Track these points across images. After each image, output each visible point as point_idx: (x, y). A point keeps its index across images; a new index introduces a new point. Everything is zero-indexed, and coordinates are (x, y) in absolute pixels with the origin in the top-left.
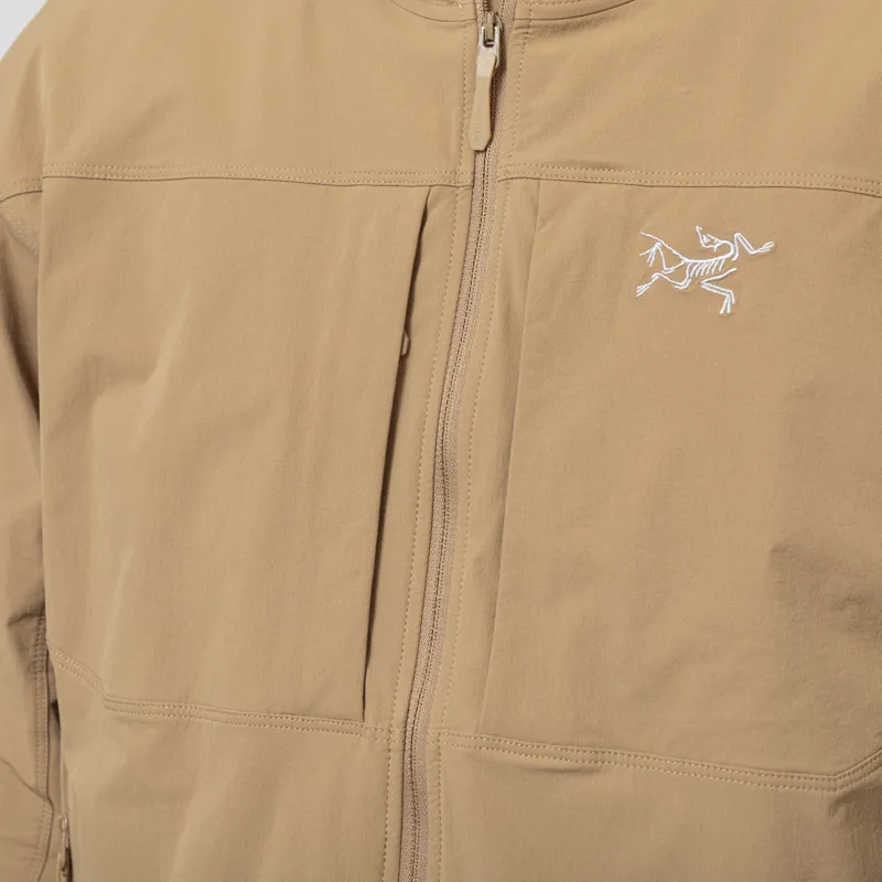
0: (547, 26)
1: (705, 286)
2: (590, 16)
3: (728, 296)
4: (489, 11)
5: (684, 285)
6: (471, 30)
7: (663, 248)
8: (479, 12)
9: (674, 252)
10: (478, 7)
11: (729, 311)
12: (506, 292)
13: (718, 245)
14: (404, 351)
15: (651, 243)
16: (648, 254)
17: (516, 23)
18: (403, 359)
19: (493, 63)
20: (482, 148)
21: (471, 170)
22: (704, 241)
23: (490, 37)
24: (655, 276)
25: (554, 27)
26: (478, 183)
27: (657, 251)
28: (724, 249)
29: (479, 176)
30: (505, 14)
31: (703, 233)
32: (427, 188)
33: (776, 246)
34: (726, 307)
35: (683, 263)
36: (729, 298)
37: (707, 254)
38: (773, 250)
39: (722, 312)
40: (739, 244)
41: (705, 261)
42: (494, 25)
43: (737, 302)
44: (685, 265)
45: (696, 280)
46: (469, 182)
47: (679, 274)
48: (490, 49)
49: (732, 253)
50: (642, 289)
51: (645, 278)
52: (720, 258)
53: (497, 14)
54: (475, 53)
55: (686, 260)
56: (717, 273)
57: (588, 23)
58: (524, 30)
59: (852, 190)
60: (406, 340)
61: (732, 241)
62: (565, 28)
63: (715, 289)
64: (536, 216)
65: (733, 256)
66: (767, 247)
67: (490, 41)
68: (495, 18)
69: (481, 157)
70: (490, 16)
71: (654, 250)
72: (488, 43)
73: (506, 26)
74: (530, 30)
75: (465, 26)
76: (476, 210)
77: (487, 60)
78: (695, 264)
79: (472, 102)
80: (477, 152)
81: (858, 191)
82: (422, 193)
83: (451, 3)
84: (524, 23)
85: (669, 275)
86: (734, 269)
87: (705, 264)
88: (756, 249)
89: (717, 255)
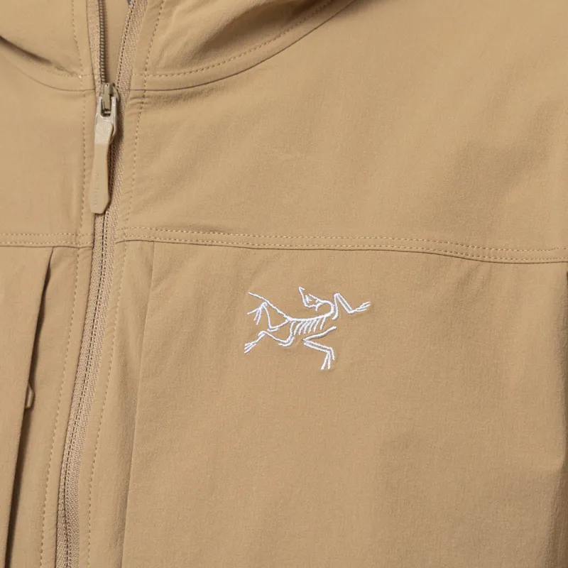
0: (160, 97)
1: (307, 343)
2: (200, 87)
3: (328, 352)
4: (106, 82)
5: (288, 342)
6: (90, 98)
7: (269, 307)
8: (97, 83)
9: (279, 311)
10: (96, 77)
11: (329, 368)
12: (123, 349)
13: (318, 305)
14: (29, 404)
15: (257, 303)
16: (255, 312)
17: (132, 94)
18: (28, 412)
19: (110, 132)
20: (101, 211)
21: (91, 231)
22: (306, 300)
23: (107, 107)
24: (262, 334)
25: (168, 97)
26: (98, 244)
27: (263, 309)
28: (325, 309)
29: (98, 237)
30: (122, 86)
31: (305, 293)
32: (50, 249)
33: (372, 306)
34: (327, 363)
35: (287, 321)
36: (329, 355)
37: (309, 313)
38: (370, 310)
39: (323, 368)
40: (339, 303)
41: (307, 320)
42: (111, 95)
43: (337, 359)
44: (289, 324)
45: (299, 338)
46: (89, 243)
47: (283, 333)
48: (107, 118)
49: (332, 312)
50: (250, 346)
51: (252, 336)
52: (320, 317)
53: (114, 85)
54: (94, 122)
55: (290, 319)
56: (318, 331)
57: (200, 93)
58: (140, 101)
59: (442, 252)
60: (31, 393)
61: (333, 302)
62: (177, 98)
63: (315, 346)
64: (150, 276)
65: (333, 315)
66: (363, 307)
67: (107, 110)
68: (111, 89)
69: (100, 219)
70: (107, 87)
71: (260, 309)
72: (105, 112)
73: (123, 96)
74: (145, 100)
75: (84, 96)
76: (96, 269)
77: (104, 128)
78: (298, 322)
79: (91, 167)
80: (97, 215)
81: (448, 253)
82: (45, 254)
83: (72, 74)
84: (138, 93)
85: (273, 333)
86: (334, 328)
87: (307, 323)
88: (354, 309)
89: (318, 314)
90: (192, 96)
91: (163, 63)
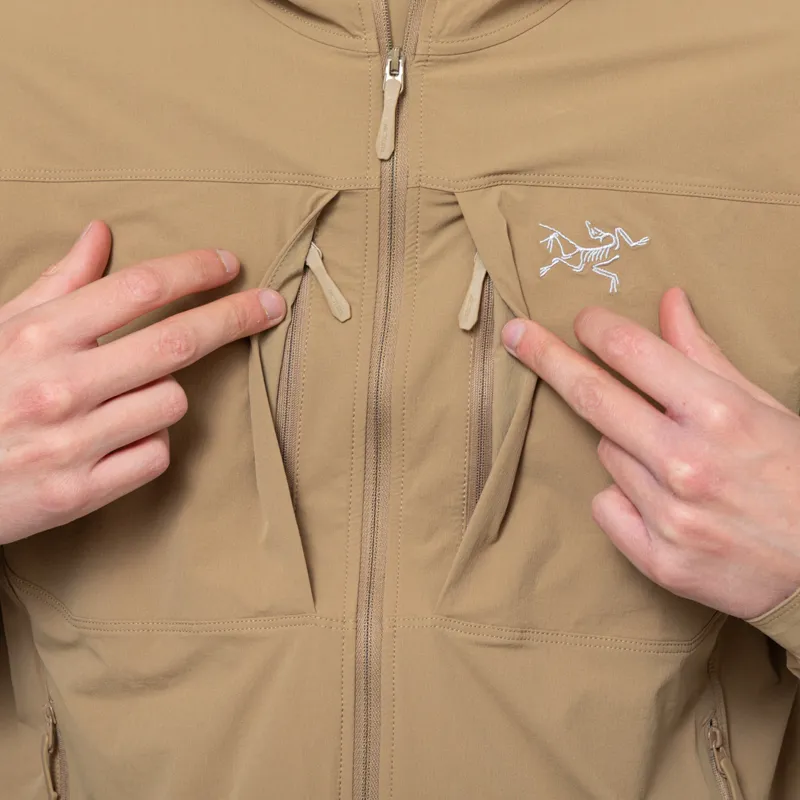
0: (442, 61)
1: (595, 269)
3: (613, 278)
5: (579, 268)
6: (375, 59)
7: (560, 237)
9: (570, 241)
11: (616, 290)
13: (603, 236)
15: (548, 233)
16: (546, 242)
17: (417, 58)
20: (387, 158)
21: (378, 175)
22: (592, 233)
23: (395, 68)
24: (555, 261)
27: (555, 239)
28: (607, 240)
30: (408, 50)
31: (592, 226)
33: (651, 240)
34: (613, 287)
35: (577, 251)
36: (614, 280)
37: (595, 243)
38: (649, 243)
39: (611, 291)
40: (620, 236)
41: (594, 249)
42: (399, 58)
43: (620, 283)
44: (579, 252)
45: (589, 265)
46: (376, 186)
47: (575, 260)
48: (395, 78)
49: (614, 243)
50: (545, 270)
51: (547, 262)
52: (605, 247)
53: (402, 50)
55: (581, 249)
56: (604, 259)
58: (423, 64)
61: (614, 234)
62: (455, 62)
63: (602, 272)
65: (615, 246)
66: (644, 241)
71: (551, 238)
72: (393, 72)
73: (408, 60)
74: (427, 64)
75: (369, 57)
78: (586, 251)
83: (355, 37)
85: (567, 260)
86: (617, 257)
87: (594, 251)
88: (634, 241)
89: (600, 245)
91: (446, 31)
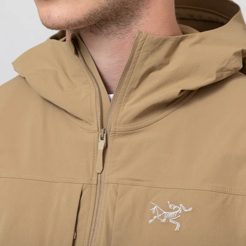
0: (121, 134)
1: (171, 221)
2: (134, 131)
3: (178, 224)
4: (102, 128)
5: (164, 220)
6: (97, 133)
7: (157, 208)
8: (99, 128)
9: (161, 210)
10: (99, 126)
11: (178, 230)
12: (107, 220)
13: (174, 208)
14: (75, 238)
15: (154, 206)
16: (153, 210)
17: (111, 133)
18: (74, 241)
19: (104, 145)
20: (100, 172)
21: (96, 179)
22: (170, 206)
23: (103, 137)
24: (155, 217)
25: (123, 134)
26: (99, 183)
27: (155, 209)
28: (177, 209)
29: (99, 181)
30: (108, 130)
31: (170, 204)
32: (83, 184)
33: (193, 209)
34: (177, 228)
35: (164, 213)
36: (178, 225)
37: (171, 210)
38: (192, 210)
39: (176, 230)
40: (182, 208)
41: (171, 213)
42: (104, 133)
43: (181, 226)
44: (164, 214)
45: (168, 219)
46: (96, 183)
47: (162, 217)
48: (103, 141)
49: (179, 210)
50: (151, 221)
51: (152, 218)
52: (175, 212)
53: (105, 129)
54: (98, 142)
55: (165, 212)
56: (174, 217)
57: (134, 133)
58: (114, 135)
59: (217, 191)
60: (75, 234)
61: (179, 207)
62: (127, 134)
63: (173, 222)
64: (117, 195)
65: (179, 212)
66: (190, 209)
67: (102, 138)
68: (104, 131)
69: (99, 175)
70: (103, 130)
71: (154, 208)
72: (102, 139)
73: (108, 133)
74: (116, 135)
75: (95, 132)
76: (98, 192)
77: (102, 144)
78: (167, 214)
79: (97, 157)
80: (98, 174)
81: (219, 191)
82: (81, 186)
83: (91, 125)
84: (113, 132)
85: (159, 217)
86: (180, 216)
87: (171, 214)
88: (187, 210)
89: (174, 211)
90: (131, 134)
